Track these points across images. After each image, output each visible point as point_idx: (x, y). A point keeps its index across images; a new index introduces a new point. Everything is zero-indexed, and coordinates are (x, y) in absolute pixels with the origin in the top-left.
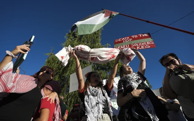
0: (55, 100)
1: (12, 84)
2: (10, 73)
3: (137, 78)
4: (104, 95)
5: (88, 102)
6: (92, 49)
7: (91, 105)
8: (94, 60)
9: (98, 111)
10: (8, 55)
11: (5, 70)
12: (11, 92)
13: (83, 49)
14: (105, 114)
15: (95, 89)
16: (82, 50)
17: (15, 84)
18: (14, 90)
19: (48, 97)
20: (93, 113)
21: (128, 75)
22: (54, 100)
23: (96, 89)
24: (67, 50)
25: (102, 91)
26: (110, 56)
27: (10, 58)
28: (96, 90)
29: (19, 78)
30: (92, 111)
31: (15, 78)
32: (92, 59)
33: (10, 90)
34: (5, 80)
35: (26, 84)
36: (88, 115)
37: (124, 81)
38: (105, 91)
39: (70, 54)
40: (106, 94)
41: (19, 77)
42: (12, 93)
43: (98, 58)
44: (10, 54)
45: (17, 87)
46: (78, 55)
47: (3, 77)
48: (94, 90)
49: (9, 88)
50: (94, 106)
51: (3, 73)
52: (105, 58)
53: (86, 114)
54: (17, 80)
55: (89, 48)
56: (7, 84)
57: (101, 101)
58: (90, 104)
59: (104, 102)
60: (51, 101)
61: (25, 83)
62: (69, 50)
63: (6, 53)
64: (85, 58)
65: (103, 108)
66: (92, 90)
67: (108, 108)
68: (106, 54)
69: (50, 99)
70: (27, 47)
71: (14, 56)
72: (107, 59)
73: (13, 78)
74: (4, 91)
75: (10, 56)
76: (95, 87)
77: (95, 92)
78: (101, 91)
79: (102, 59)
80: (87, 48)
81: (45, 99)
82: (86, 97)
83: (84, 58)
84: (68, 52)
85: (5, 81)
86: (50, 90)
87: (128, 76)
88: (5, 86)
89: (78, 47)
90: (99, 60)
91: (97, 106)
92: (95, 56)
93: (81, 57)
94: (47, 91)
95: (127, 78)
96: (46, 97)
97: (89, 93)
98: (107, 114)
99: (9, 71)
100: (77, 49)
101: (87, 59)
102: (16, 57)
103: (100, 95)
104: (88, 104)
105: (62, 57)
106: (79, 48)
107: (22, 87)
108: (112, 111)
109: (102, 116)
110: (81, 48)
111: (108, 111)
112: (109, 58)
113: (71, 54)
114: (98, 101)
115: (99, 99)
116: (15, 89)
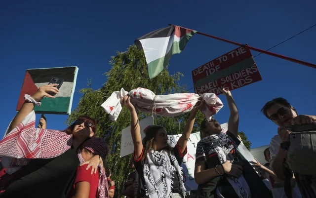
0: (99, 169)
1: (35, 145)
2: (32, 128)
3: (227, 141)
4: (173, 164)
5: (149, 176)
6: (158, 96)
7: (155, 180)
8: (159, 112)
9: (165, 188)
10: (27, 102)
11: (24, 125)
12: (35, 158)
13: (144, 95)
14: (174, 194)
15: (159, 153)
16: (142, 98)
17: (40, 145)
18: (39, 154)
19: (88, 164)
20: (158, 192)
21: (213, 135)
22: (96, 168)
23: (161, 154)
24: (119, 96)
25: (170, 158)
26: (185, 106)
27: (31, 106)
28: (161, 156)
29: (44, 135)
30: (156, 189)
31: (40, 135)
32: (158, 110)
33: (33, 155)
34: (24, 140)
35: (56, 144)
36: (150, 196)
37: (206, 144)
38: (174, 157)
39: (123, 103)
40: (176, 162)
41: (46, 133)
42: (37, 159)
43: (167, 109)
44: (30, 100)
45: (43, 148)
46: (135, 104)
47: (22, 135)
48: (158, 156)
49: (31, 152)
50: (159, 182)
51: (22, 129)
52: (177, 110)
53: (147, 195)
54: (43, 138)
55: (152, 94)
56: (29, 146)
57: (168, 174)
58: (152, 179)
59: (173, 175)
60: (93, 170)
61: (53, 142)
62: (122, 96)
63: (25, 98)
64: (146, 109)
65: (172, 185)
66: (155, 156)
67: (179, 183)
68: (179, 103)
69: (91, 167)
70: (55, 88)
71: (36, 102)
72: (180, 111)
73: (37, 136)
74: (24, 156)
75: (31, 102)
76: (160, 151)
77: (160, 158)
78: (168, 157)
79: (172, 111)
80: (149, 94)
81: (83, 166)
82: (146, 168)
83: (144, 108)
84: (119, 100)
85: (26, 142)
86: (90, 152)
87: (213, 137)
88: (26, 148)
89: (136, 93)
90: (168, 113)
91: (163, 181)
92: (162, 107)
93: (140, 108)
94: (87, 155)
95: (210, 140)
96: (84, 164)
97: (150, 161)
98: (178, 194)
99: (31, 125)
100: (135, 95)
101: (150, 110)
102: (39, 104)
103: (167, 164)
104: (149, 179)
105: (111, 108)
106: (138, 94)
107: (50, 150)
108: (185, 189)
109: (171, 197)
110: (140, 93)
111: (179, 188)
112: (184, 110)
113: (125, 102)
114: (163, 173)
115: (165, 170)
116: (40, 152)
